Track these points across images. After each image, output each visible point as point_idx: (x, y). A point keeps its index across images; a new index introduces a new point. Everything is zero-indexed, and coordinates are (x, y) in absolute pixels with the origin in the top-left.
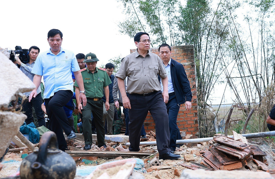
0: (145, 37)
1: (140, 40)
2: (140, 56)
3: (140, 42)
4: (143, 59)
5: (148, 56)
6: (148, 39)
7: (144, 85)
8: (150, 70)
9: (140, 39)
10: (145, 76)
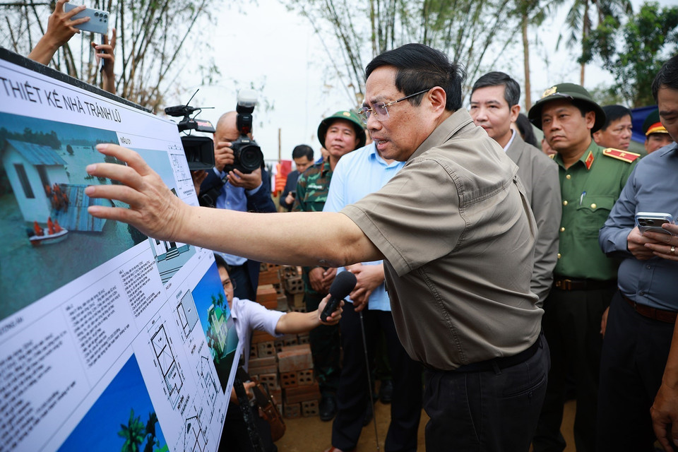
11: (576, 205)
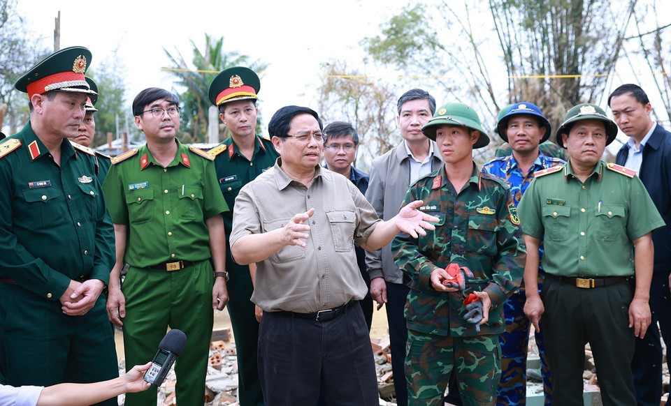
0: (304, 123)
1: (290, 134)
2: (293, 185)
3: (288, 140)
4: (308, 193)
5: (318, 181)
6: (315, 130)
7: (318, 279)
8: (334, 228)
9: (288, 130)
10: (320, 249)
11: (594, 212)
